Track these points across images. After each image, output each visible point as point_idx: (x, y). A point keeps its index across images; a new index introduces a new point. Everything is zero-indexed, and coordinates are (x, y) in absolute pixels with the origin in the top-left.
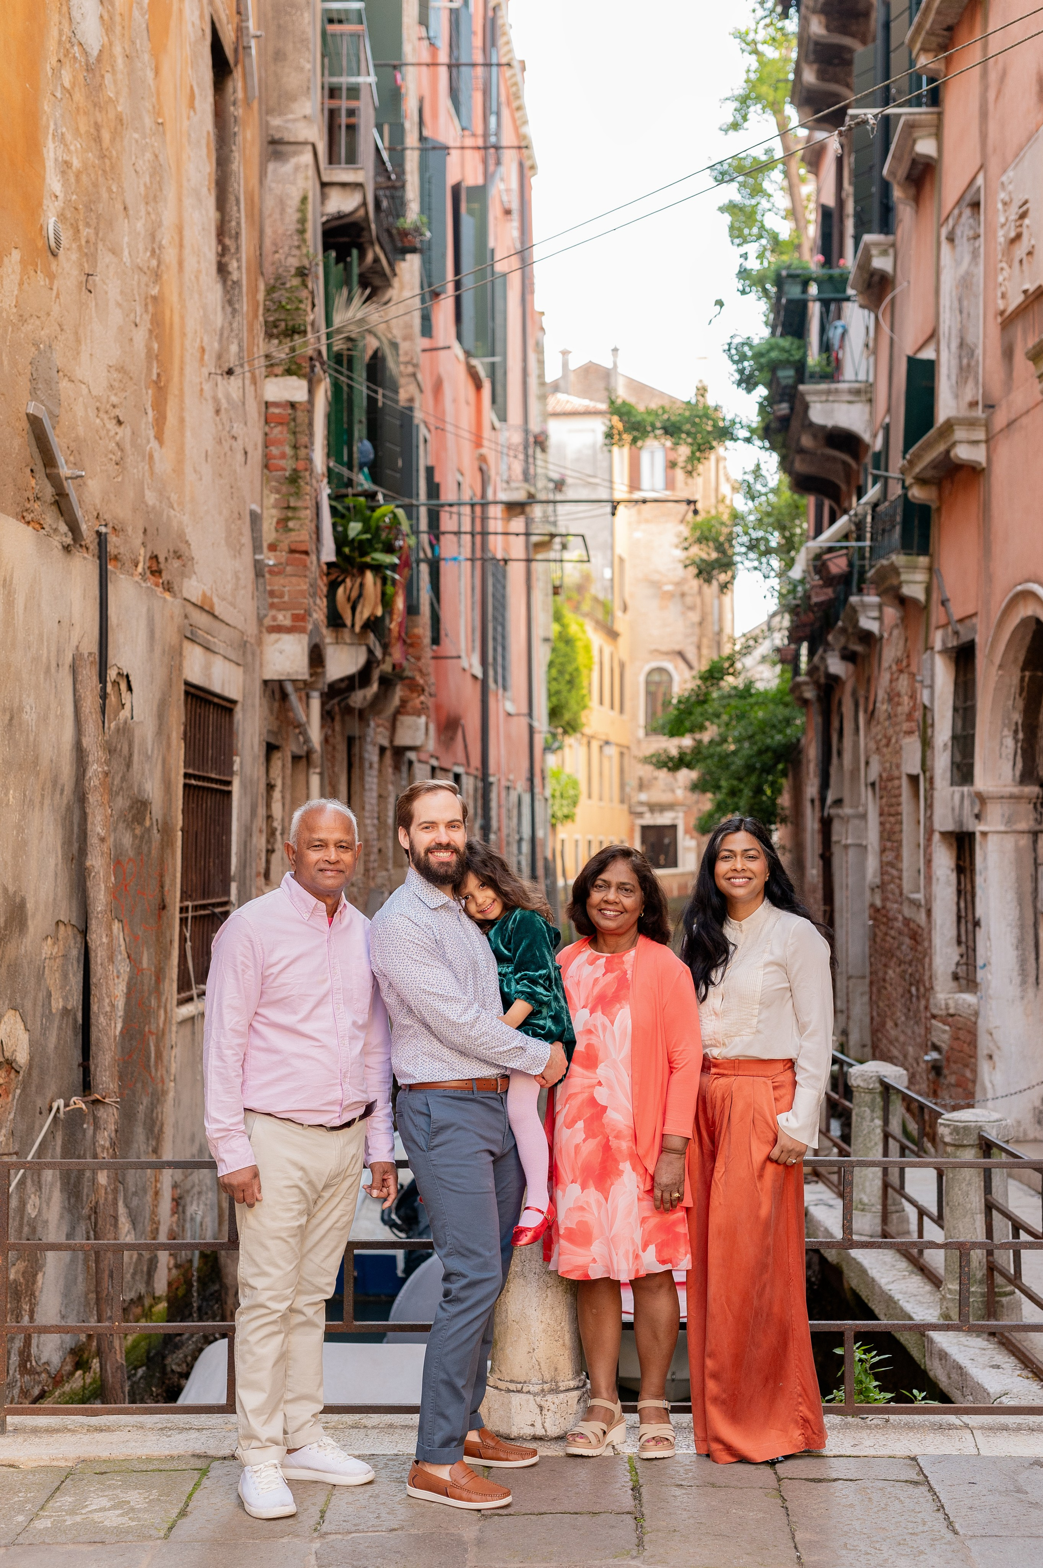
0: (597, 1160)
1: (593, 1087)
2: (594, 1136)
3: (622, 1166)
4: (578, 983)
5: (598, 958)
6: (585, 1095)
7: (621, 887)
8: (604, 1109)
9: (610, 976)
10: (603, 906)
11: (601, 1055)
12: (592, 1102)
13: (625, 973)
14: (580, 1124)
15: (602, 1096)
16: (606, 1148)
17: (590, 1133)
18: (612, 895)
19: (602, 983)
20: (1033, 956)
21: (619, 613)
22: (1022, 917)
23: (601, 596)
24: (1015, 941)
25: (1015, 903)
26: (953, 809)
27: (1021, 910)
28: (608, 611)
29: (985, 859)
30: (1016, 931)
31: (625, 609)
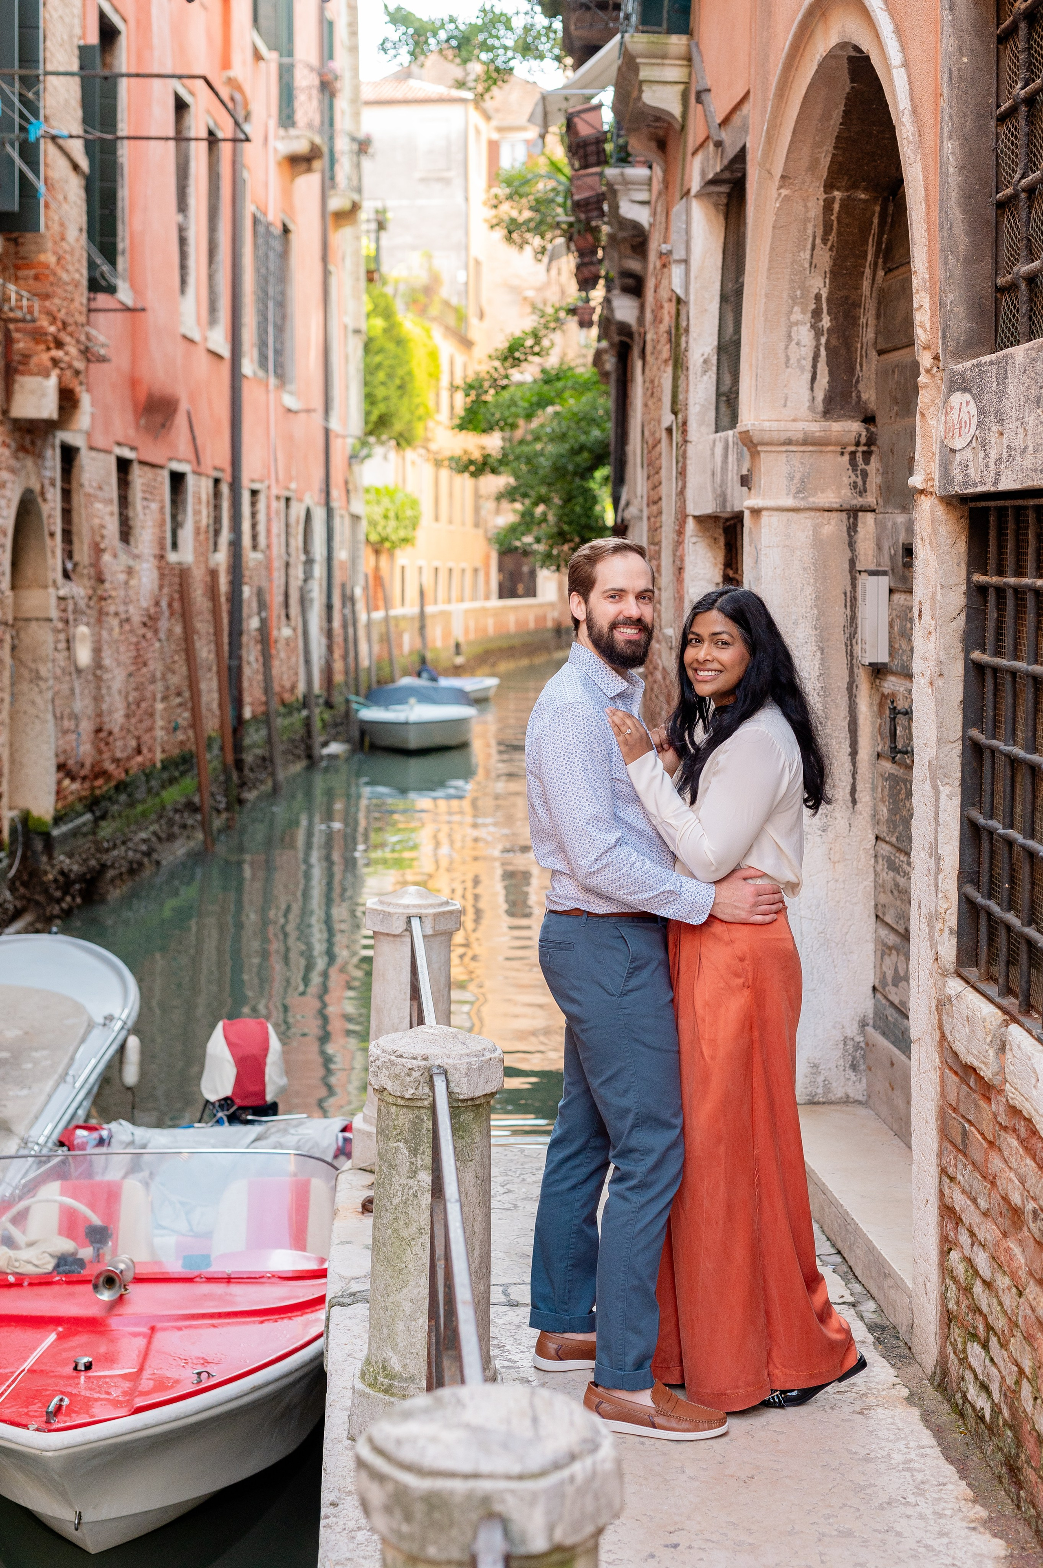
21: (474, 321)
23: (454, 301)
28: (462, 318)
31: (481, 316)
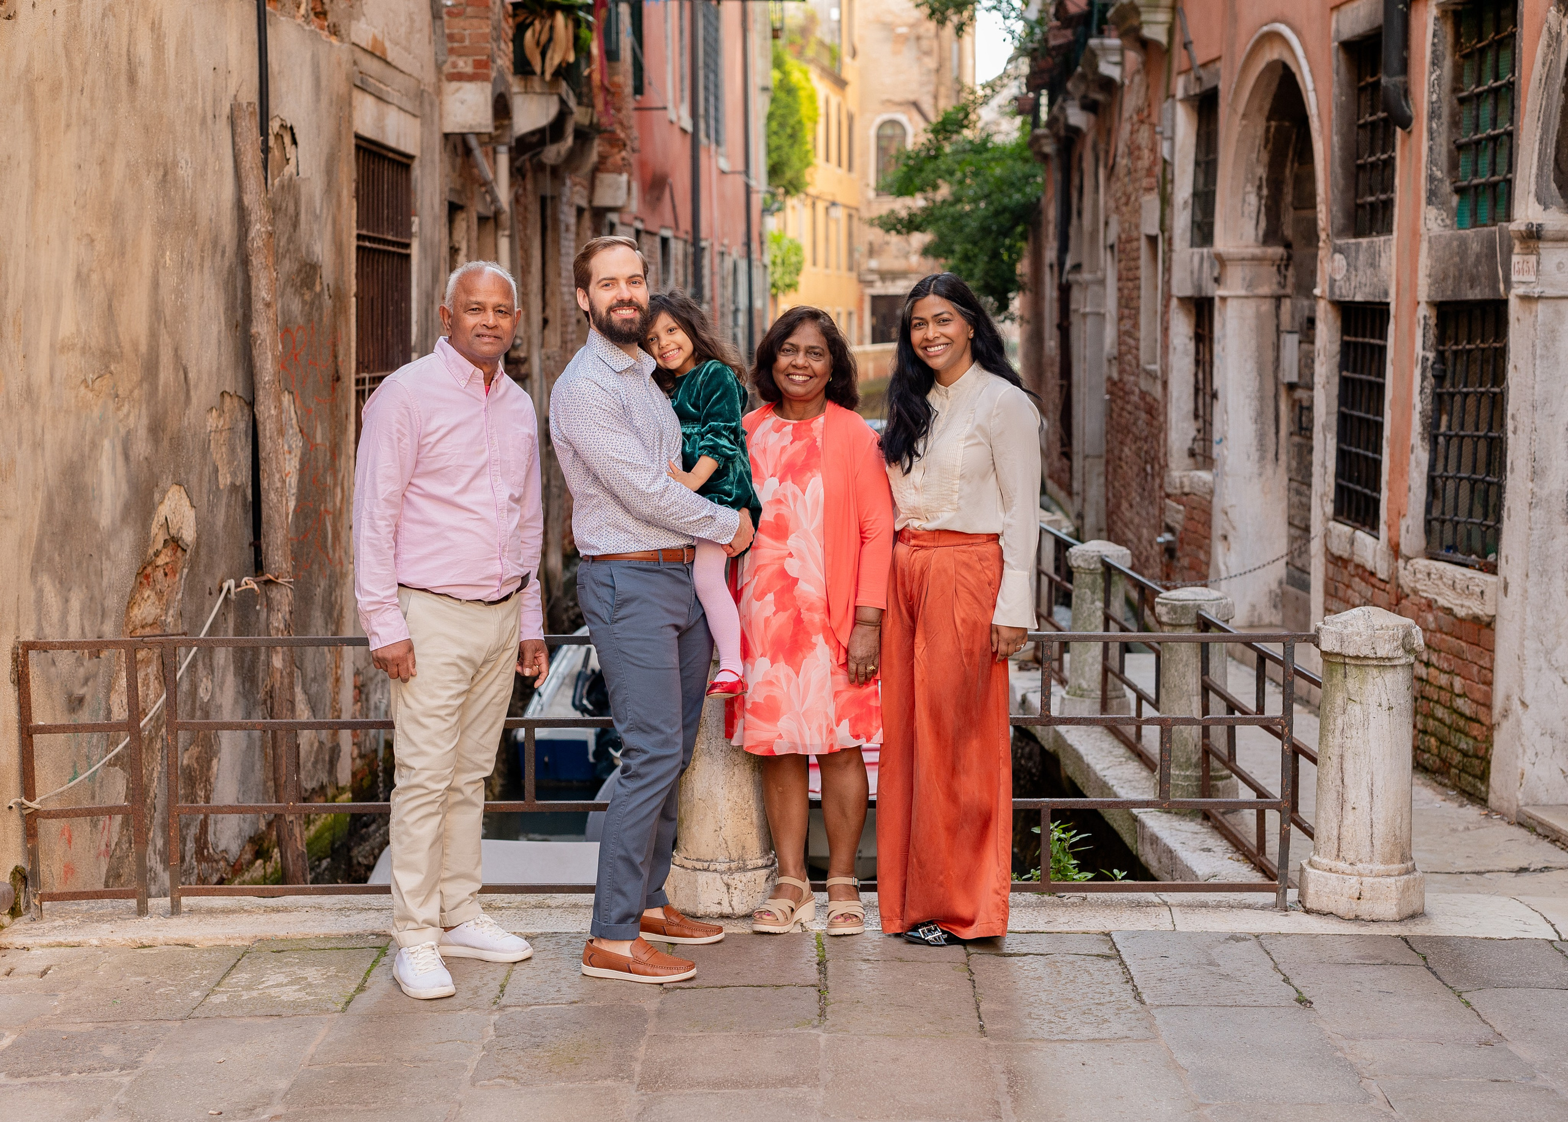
0: (788, 634)
1: (784, 558)
2: (785, 609)
3: (814, 639)
4: (764, 451)
5: (784, 425)
6: (775, 567)
7: (809, 351)
8: (795, 581)
9: (798, 445)
10: (792, 370)
11: (792, 525)
12: (783, 573)
13: (815, 441)
14: (770, 597)
15: (792, 567)
16: (798, 621)
17: (780, 606)
18: (800, 360)
19: (790, 450)
20: (1273, 430)
21: (847, 59)
22: (1261, 388)
23: (828, 40)
24: (1253, 414)
25: (1255, 374)
26: (1192, 273)
27: (1261, 382)
28: (836, 57)
29: (1224, 326)
30: (1255, 403)
31: (854, 54)
